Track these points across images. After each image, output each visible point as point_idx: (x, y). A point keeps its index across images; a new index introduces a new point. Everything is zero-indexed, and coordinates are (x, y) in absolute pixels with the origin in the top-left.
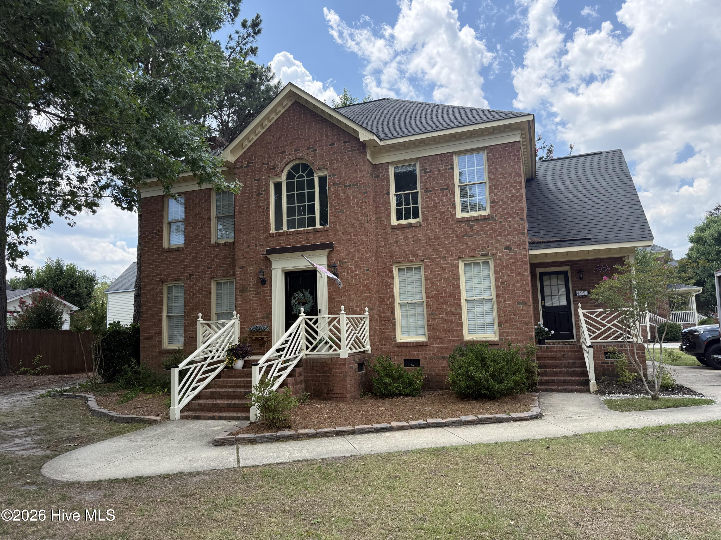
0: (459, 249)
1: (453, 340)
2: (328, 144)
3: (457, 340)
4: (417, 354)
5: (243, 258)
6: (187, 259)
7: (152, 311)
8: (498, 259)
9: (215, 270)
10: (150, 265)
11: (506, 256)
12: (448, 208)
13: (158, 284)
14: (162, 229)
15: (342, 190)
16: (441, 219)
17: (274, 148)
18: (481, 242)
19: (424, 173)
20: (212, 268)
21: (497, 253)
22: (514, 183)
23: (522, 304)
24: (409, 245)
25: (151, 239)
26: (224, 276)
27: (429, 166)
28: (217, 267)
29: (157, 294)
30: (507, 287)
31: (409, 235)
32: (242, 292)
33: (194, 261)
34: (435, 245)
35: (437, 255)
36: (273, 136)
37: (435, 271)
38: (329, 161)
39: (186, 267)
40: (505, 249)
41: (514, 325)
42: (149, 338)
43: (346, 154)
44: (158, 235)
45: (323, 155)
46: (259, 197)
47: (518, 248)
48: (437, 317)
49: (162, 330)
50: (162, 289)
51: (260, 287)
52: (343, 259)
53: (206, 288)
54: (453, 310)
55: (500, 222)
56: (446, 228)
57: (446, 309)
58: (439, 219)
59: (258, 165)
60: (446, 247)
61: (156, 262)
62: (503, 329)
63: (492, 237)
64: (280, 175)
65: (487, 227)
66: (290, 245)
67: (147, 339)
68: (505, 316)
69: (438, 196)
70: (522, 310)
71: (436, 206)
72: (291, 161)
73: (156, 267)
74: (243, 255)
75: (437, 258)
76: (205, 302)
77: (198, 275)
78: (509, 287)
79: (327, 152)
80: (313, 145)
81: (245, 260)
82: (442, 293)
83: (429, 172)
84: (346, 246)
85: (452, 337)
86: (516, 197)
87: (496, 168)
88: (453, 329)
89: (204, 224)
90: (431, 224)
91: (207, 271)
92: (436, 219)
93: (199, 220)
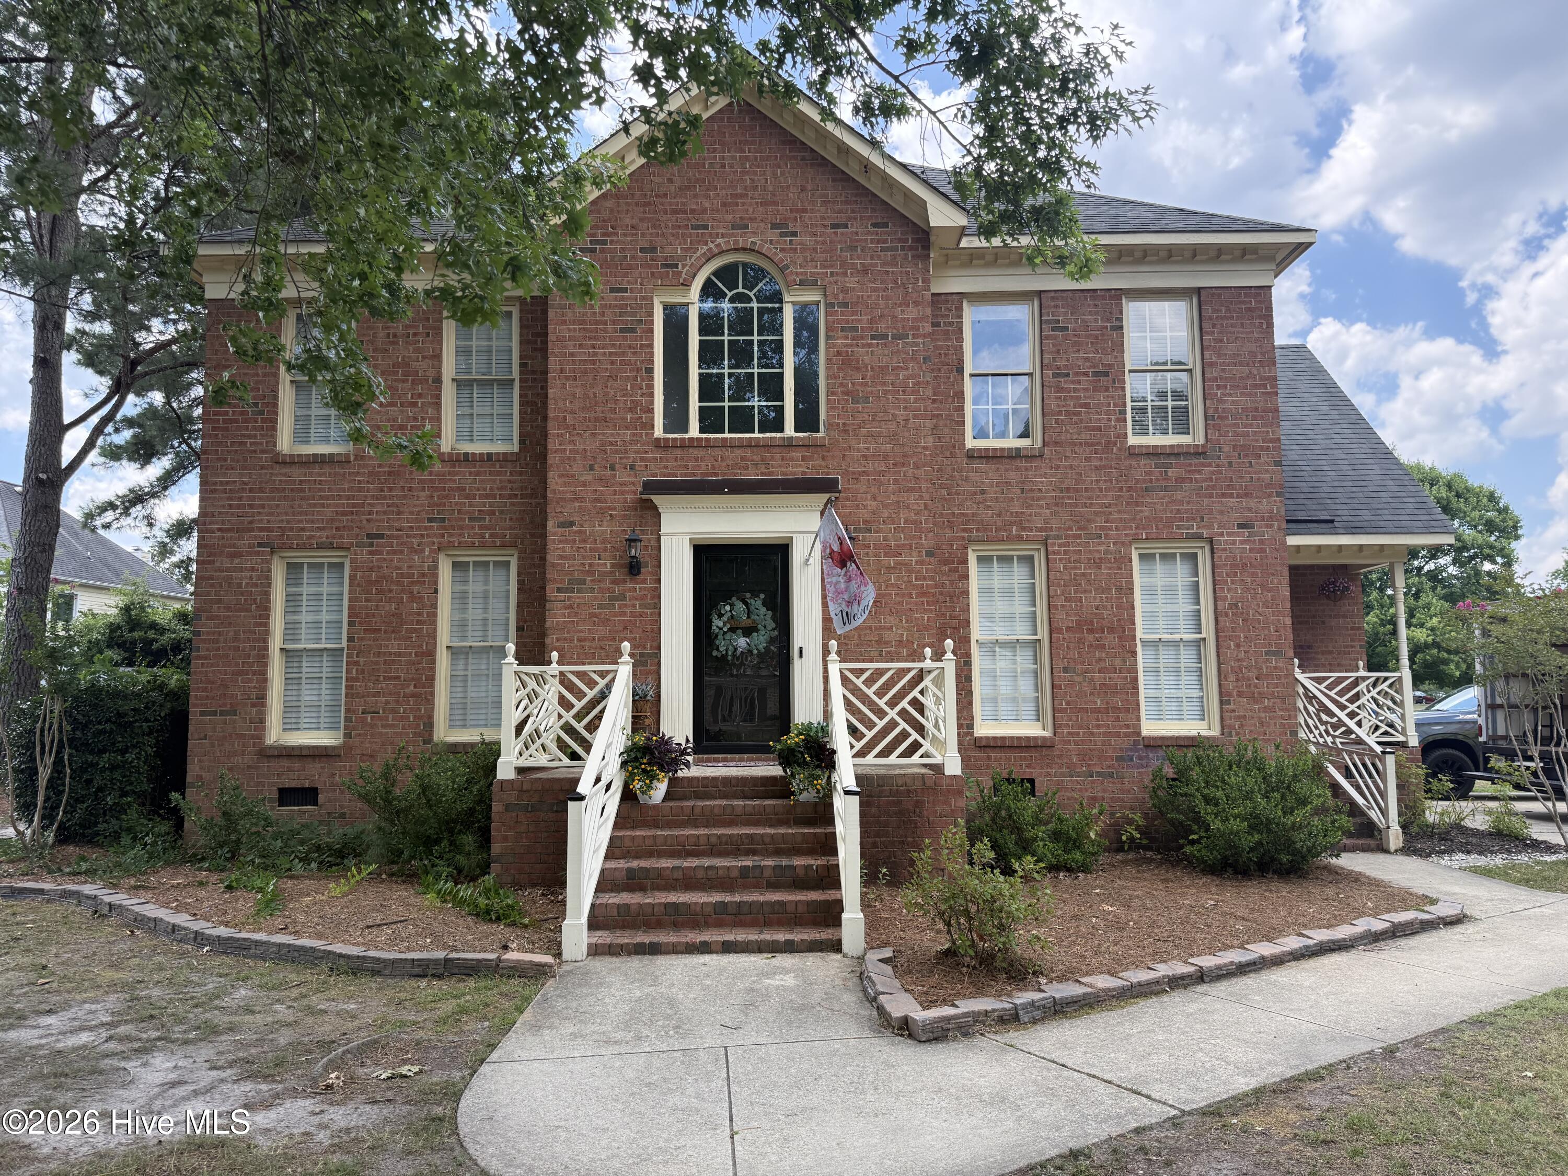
0: (1134, 519)
1: (1118, 734)
2: (828, 222)
3: (1126, 735)
4: (1029, 766)
5: (571, 500)
6: (360, 490)
7: (236, 633)
8: (1225, 550)
9: (453, 527)
10: (230, 499)
11: (1242, 542)
12: (1109, 420)
13: (258, 553)
14: (276, 398)
15: (863, 346)
16: (1092, 445)
17: (674, 212)
18: (1185, 507)
19: (1054, 329)
20: (443, 520)
21: (1222, 534)
22: (1261, 379)
23: (1274, 654)
24: (1012, 500)
25: (236, 421)
26: (483, 546)
27: (1066, 314)
28: (463, 520)
29: (256, 585)
30: (1242, 614)
31: (1013, 477)
32: (567, 590)
33: (385, 498)
34: (1077, 506)
35: (1079, 528)
36: (670, 181)
37: (1075, 568)
38: (831, 266)
39: (357, 513)
40: (1240, 526)
41: (1256, 702)
42: (222, 713)
43: (879, 257)
44: (262, 413)
45: (815, 250)
46: (625, 338)
47: (1267, 526)
48: (1077, 678)
49: (265, 688)
50: (270, 571)
51: (625, 582)
52: (866, 522)
53: (423, 575)
54: (1118, 662)
55: (1230, 464)
56: (1104, 467)
57: (1100, 659)
58: (1087, 444)
59: (623, 250)
60: (1104, 513)
61: (251, 490)
62: (1234, 711)
63: (1211, 496)
64: (687, 285)
65: (1199, 472)
66: (716, 474)
67: (214, 713)
68: (1237, 680)
69: (1087, 390)
70: (1275, 668)
71: (1079, 414)
72: (722, 252)
73: (251, 506)
75: (1080, 536)
76: (419, 614)
77: (398, 537)
78: (1248, 615)
79: (824, 243)
80: (786, 219)
81: (577, 505)
82: (1092, 622)
83: (1066, 328)
84: (874, 490)
85: (1114, 727)
86: (1264, 411)
87: (1222, 340)
88: (1115, 709)
89: (420, 396)
90: (1068, 453)
91: (426, 528)
92: (1081, 444)
93: (403, 381)
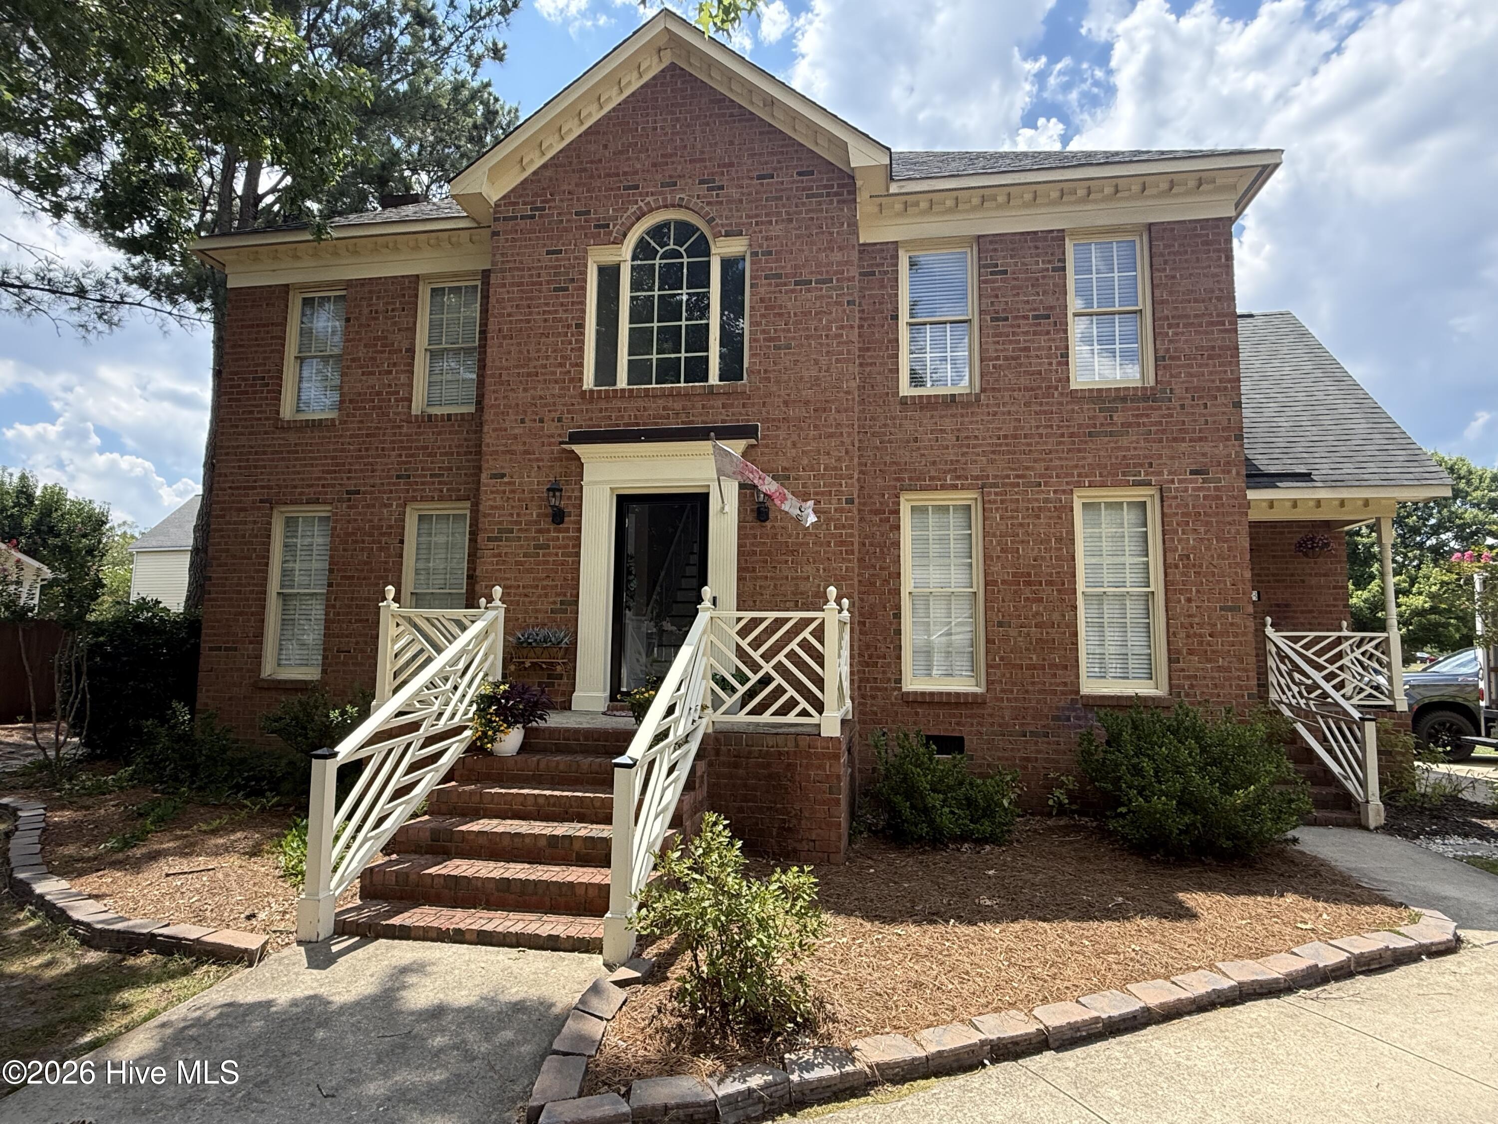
0: (1076, 466)
1: (1055, 692)
2: (755, 174)
3: (1063, 693)
4: (958, 724)
5: (505, 452)
6: (343, 450)
7: (240, 578)
8: (1176, 497)
9: (416, 483)
10: (240, 461)
11: (1194, 489)
12: (1050, 364)
13: (259, 508)
14: (281, 372)
15: (787, 292)
16: (1032, 389)
17: (608, 175)
18: (1132, 452)
19: (992, 273)
20: (409, 477)
21: (1173, 482)
22: (1218, 315)
23: (1231, 609)
24: (947, 448)
25: (247, 393)
26: (441, 499)
27: (1004, 257)
28: (425, 476)
29: (256, 536)
30: (1194, 566)
31: (948, 424)
32: (497, 539)
33: (361, 457)
34: (1015, 453)
35: (1018, 476)
36: (605, 147)
37: (1012, 517)
38: (757, 216)
39: (339, 471)
40: (1192, 472)
41: (1209, 661)
42: (226, 649)
43: (804, 204)
44: (267, 385)
45: (741, 201)
46: (557, 297)
47: (1223, 472)
48: (1013, 632)
49: (262, 628)
50: (270, 523)
51: (548, 531)
52: (785, 469)
53: (391, 527)
54: (1056, 616)
55: (1183, 407)
56: (1045, 412)
57: (1037, 613)
58: (1026, 389)
60: (1044, 460)
61: (256, 453)
62: (1183, 670)
63: (1161, 441)
64: (618, 243)
65: (1147, 416)
66: (638, 424)
67: (219, 649)
68: (1188, 636)
69: (1026, 333)
70: (1232, 624)
71: (1019, 357)
72: (651, 210)
73: (256, 467)
74: (506, 445)
75: (1018, 485)
76: (386, 563)
77: (372, 493)
78: (1201, 566)
79: (750, 194)
80: (713, 174)
81: (508, 457)
82: (1029, 575)
83: (1005, 272)
84: (795, 437)
85: (1051, 684)
86: (1221, 348)
87: (1174, 277)
88: (1053, 666)
89: (395, 364)
90: (1007, 399)
91: (394, 484)
92: (1020, 390)
93: (382, 352)
